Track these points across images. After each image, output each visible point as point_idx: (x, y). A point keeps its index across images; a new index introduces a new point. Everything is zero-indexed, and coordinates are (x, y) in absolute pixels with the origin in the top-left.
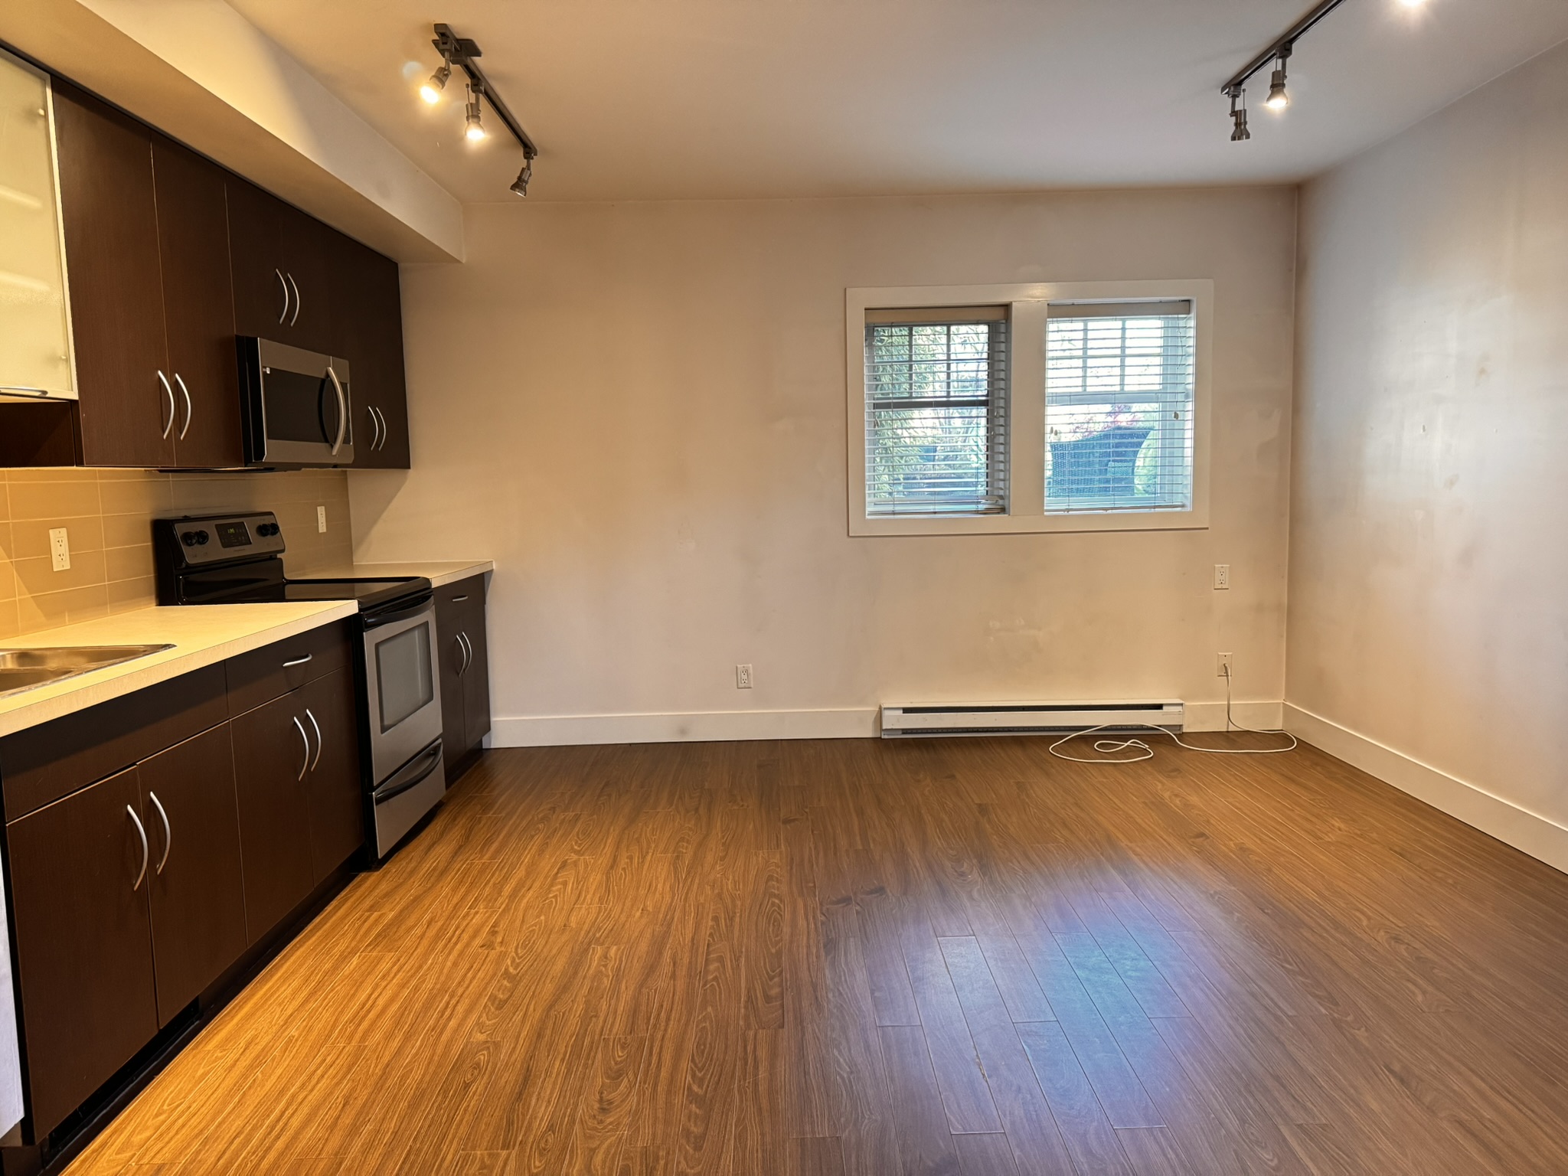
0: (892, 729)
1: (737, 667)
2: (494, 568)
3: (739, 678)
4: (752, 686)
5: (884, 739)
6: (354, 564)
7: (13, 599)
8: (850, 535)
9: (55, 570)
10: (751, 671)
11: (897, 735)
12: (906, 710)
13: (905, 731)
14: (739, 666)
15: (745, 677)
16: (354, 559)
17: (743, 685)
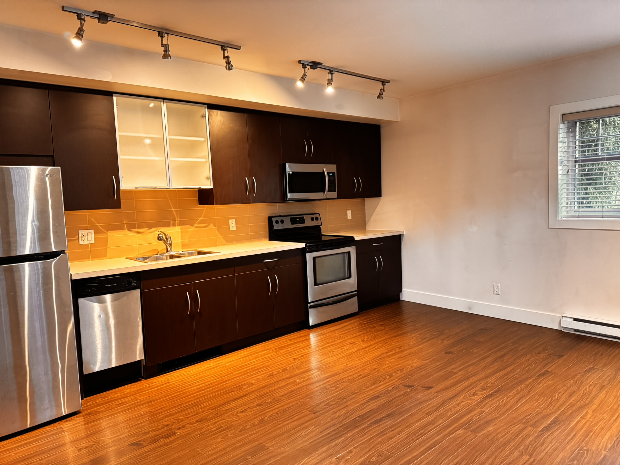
0: (566, 328)
1: (493, 284)
2: (405, 233)
3: (494, 289)
4: (500, 294)
5: (563, 332)
6: (366, 229)
7: (215, 237)
8: (549, 227)
9: (230, 230)
10: (500, 287)
11: (571, 331)
12: (575, 320)
13: (575, 330)
14: (494, 284)
15: (497, 289)
16: (366, 228)
17: (496, 293)
